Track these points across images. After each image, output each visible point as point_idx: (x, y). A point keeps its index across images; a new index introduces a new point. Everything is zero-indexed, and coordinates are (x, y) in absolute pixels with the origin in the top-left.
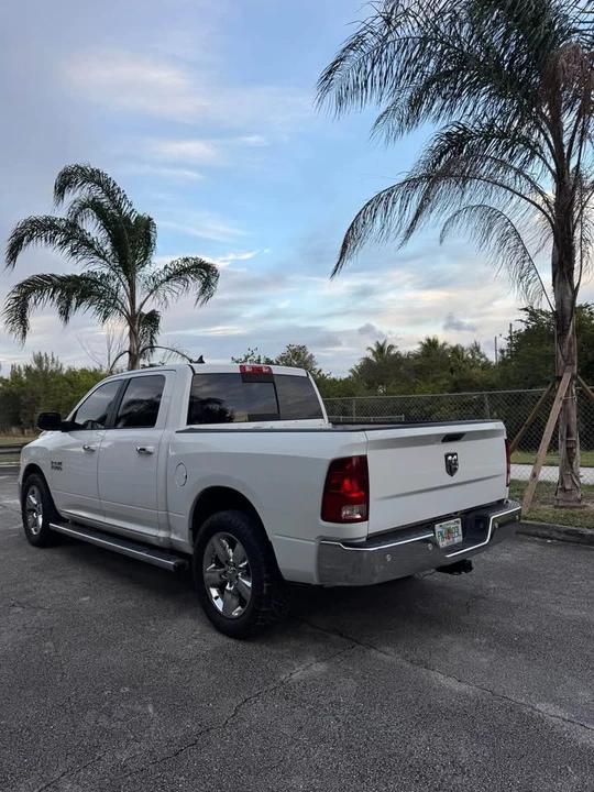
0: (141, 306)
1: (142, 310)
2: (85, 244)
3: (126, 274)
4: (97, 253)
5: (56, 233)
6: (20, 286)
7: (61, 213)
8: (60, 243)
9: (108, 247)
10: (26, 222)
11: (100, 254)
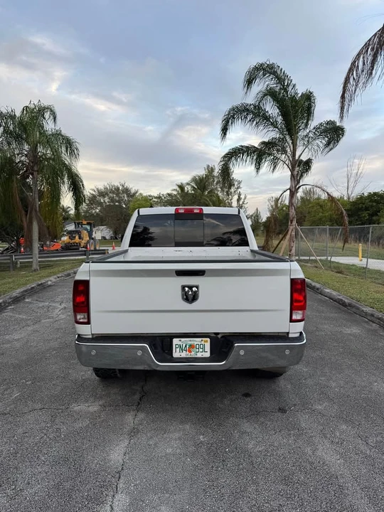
0: (300, 156)
1: (301, 158)
2: (265, 118)
3: (291, 137)
4: (272, 124)
5: (247, 114)
6: (225, 157)
7: (251, 99)
8: (250, 121)
9: (280, 119)
10: (230, 110)
11: (274, 125)
